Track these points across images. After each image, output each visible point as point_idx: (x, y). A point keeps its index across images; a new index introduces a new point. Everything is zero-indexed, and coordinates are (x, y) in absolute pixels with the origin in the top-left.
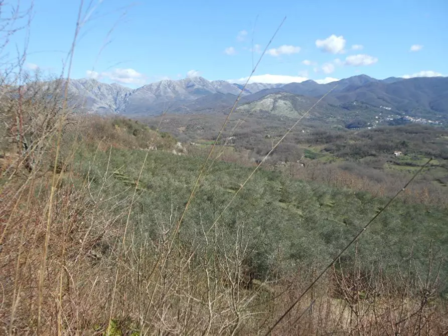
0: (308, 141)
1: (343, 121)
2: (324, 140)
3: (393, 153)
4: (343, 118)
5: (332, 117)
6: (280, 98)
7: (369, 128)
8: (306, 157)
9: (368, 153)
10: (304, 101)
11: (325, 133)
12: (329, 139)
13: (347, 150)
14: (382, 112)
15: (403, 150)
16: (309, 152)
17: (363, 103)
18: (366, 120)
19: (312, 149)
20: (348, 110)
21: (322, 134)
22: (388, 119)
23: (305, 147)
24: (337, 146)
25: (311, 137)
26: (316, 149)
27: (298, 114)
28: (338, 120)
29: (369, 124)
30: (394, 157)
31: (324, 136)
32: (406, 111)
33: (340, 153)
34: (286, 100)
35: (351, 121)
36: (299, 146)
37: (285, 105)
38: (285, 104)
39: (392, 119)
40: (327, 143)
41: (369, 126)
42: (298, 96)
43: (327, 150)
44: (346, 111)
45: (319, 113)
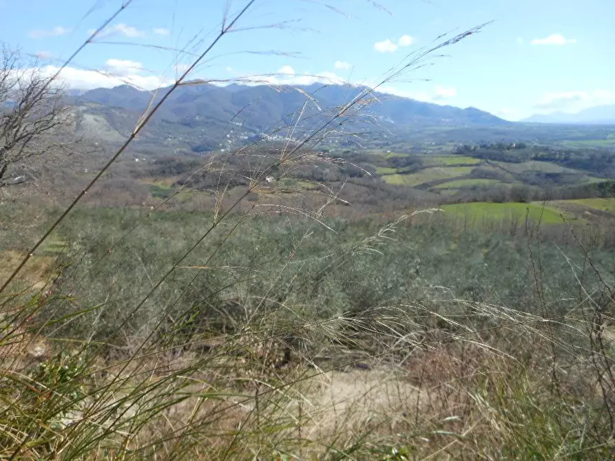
0: (151, 174)
1: (188, 143)
2: (175, 171)
3: (265, 179)
4: (186, 138)
5: (171, 138)
6: (85, 111)
7: (223, 150)
8: (154, 196)
9: (236, 182)
10: (125, 116)
11: (173, 160)
12: (180, 168)
13: (209, 181)
14: (233, 129)
15: (275, 174)
16: (157, 189)
17: (208, 118)
18: (217, 141)
19: (159, 184)
20: (190, 127)
21: (169, 162)
22: (242, 137)
23: (149, 181)
24: (194, 177)
25: (155, 167)
26: (165, 183)
27: (119, 135)
28: (179, 141)
29: (221, 145)
30: (266, 183)
31: (173, 164)
32: (260, 127)
33: (201, 185)
34: (97, 114)
35: (198, 143)
36: (139, 182)
37: (96, 123)
38: (96, 120)
39: (247, 138)
40: (179, 173)
41: (222, 148)
42: (114, 108)
43: (180, 183)
44: (187, 129)
45: (151, 132)
